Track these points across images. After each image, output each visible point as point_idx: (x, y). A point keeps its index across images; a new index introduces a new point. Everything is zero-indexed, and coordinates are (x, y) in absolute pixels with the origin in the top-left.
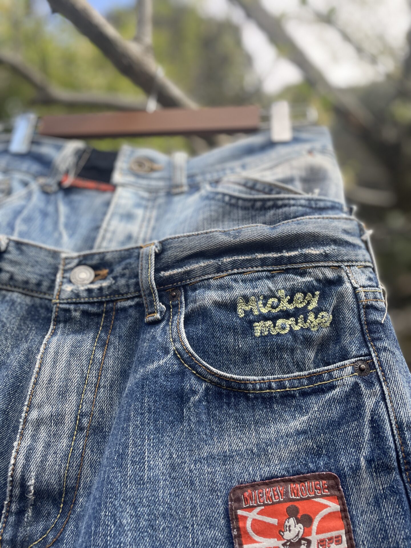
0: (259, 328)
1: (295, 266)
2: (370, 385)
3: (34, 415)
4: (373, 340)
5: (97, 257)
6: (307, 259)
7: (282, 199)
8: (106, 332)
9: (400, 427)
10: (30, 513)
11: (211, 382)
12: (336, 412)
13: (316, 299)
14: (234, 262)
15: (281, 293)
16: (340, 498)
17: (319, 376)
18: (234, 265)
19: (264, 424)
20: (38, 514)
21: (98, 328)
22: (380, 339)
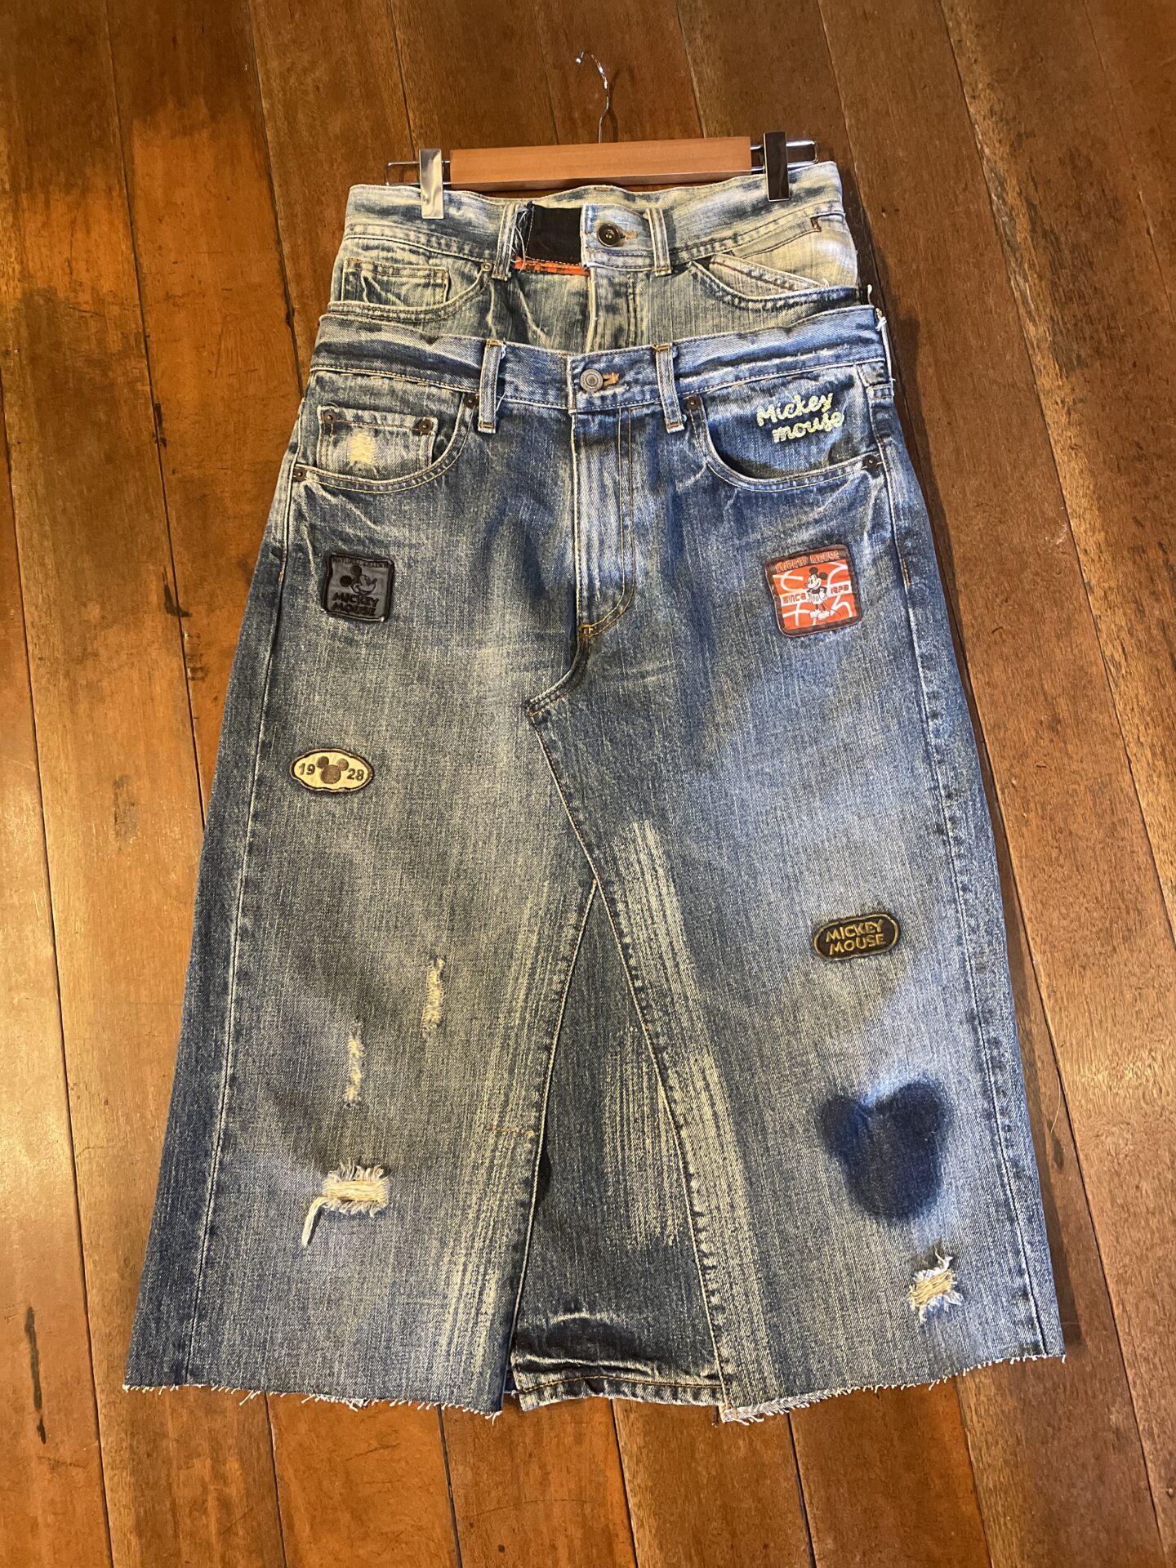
0: (778, 434)
1: (808, 370)
6: (819, 362)
10: (597, 596)
12: (847, 501)
13: (829, 402)
14: (752, 370)
15: (797, 399)
16: (847, 561)
17: (833, 473)
18: (752, 373)
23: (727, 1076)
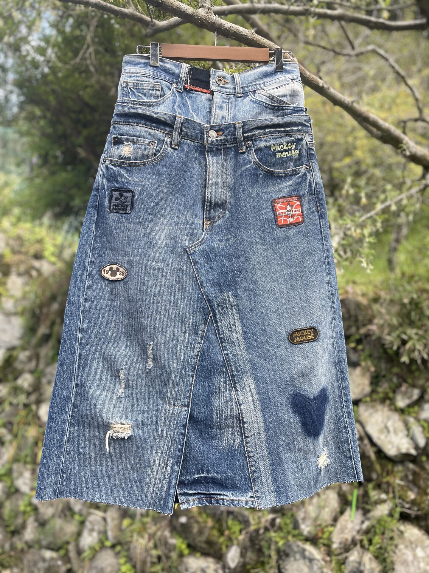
0: (278, 155)
1: (289, 134)
2: (309, 172)
3: (210, 182)
4: (311, 159)
5: (217, 127)
6: (292, 131)
7: (285, 107)
8: (225, 156)
9: (316, 184)
10: (212, 211)
11: (265, 171)
12: (300, 180)
13: (294, 146)
14: (270, 131)
15: (284, 143)
16: (300, 201)
17: (295, 170)
18: (270, 132)
19: (279, 184)
20: (215, 211)
21: (221, 155)
22: (313, 159)
23: (257, 386)
